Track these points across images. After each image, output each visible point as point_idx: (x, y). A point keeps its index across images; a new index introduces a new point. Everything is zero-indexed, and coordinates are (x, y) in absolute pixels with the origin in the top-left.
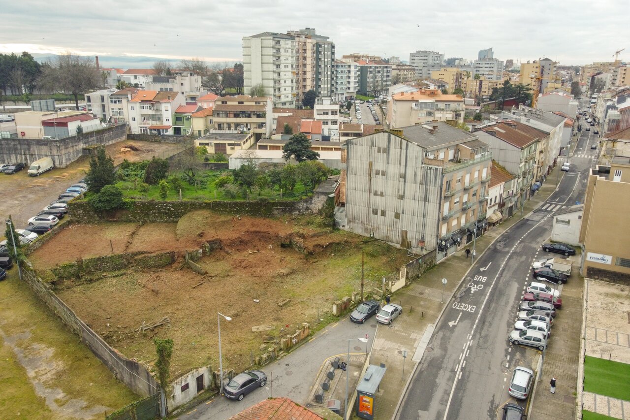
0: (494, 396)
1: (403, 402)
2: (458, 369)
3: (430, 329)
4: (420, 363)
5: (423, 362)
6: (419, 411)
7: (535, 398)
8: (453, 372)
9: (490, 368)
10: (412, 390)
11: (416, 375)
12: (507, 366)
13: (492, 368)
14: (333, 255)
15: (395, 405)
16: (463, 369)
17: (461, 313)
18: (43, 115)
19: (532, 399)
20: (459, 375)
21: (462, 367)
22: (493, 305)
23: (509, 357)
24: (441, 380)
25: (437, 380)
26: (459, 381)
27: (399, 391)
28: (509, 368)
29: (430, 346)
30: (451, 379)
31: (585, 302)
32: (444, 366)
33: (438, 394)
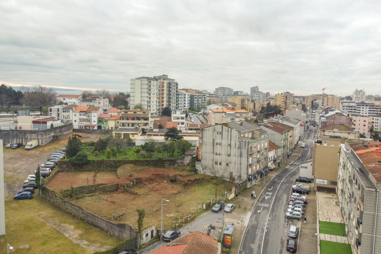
0: (282, 237)
1: (243, 241)
2: (265, 228)
3: (249, 214)
4: (247, 227)
5: (248, 226)
6: (251, 244)
7: (300, 237)
8: (263, 229)
9: (279, 227)
10: (246, 237)
11: (246, 231)
12: (286, 226)
13: (280, 227)
14: (197, 185)
15: (240, 242)
16: (267, 228)
17: (262, 207)
18: (33, 118)
19: (299, 237)
20: (265, 230)
21: (266, 227)
22: (276, 204)
23: (286, 223)
24: (258, 232)
25: (256, 233)
26: (266, 233)
27: (240, 238)
28: (287, 227)
29: (251, 220)
30: (263, 232)
31: (317, 201)
32: (258, 227)
33: (258, 238)
